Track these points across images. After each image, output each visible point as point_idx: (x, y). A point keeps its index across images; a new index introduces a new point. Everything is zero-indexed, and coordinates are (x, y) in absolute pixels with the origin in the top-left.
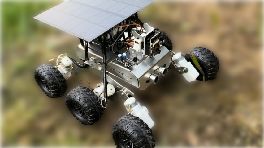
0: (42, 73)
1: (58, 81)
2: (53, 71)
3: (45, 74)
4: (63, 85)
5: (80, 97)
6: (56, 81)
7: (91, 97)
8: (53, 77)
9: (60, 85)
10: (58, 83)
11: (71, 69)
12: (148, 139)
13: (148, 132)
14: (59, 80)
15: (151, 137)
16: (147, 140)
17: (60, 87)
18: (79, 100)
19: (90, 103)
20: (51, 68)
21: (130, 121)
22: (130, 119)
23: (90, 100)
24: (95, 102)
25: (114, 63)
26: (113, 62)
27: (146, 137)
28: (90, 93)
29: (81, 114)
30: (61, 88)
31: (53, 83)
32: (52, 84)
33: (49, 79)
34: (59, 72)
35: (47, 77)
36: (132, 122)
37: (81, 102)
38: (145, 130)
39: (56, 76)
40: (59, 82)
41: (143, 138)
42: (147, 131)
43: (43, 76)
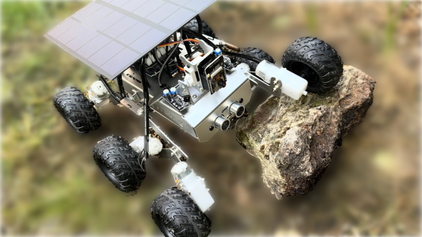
0: (60, 102)
1: (85, 114)
2: (78, 100)
3: (65, 104)
4: (93, 120)
5: (109, 154)
6: (81, 115)
7: (126, 154)
8: (76, 108)
9: (88, 120)
12: (195, 228)
13: (196, 219)
14: (86, 112)
15: (200, 225)
16: (193, 230)
17: (89, 123)
18: (108, 158)
19: (123, 164)
20: (74, 95)
21: (173, 200)
22: (174, 198)
23: (124, 160)
24: (131, 163)
25: (161, 102)
26: (160, 100)
27: (192, 226)
28: (125, 149)
30: (91, 123)
31: (77, 118)
32: (75, 119)
33: (71, 111)
34: (86, 100)
35: (67, 109)
36: (176, 202)
37: (110, 162)
38: (192, 216)
39: (81, 108)
40: (86, 116)
41: (188, 227)
42: (195, 217)
43: (63, 107)
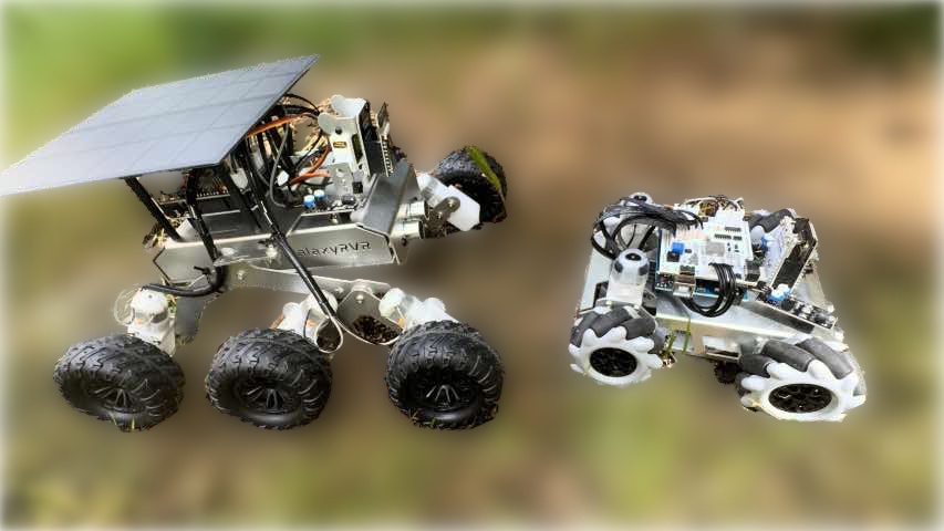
0: (84, 363)
1: (153, 363)
3: (98, 361)
4: (171, 372)
5: (255, 353)
6: (147, 367)
8: (129, 358)
9: (164, 373)
10: (154, 368)
11: (172, 323)
14: (154, 360)
17: (168, 379)
18: (258, 362)
19: (293, 354)
20: (108, 341)
23: (288, 349)
25: (299, 232)
26: (294, 229)
29: (275, 410)
30: (171, 380)
31: (139, 376)
32: (137, 378)
33: (121, 368)
34: (139, 342)
35: (109, 368)
37: (266, 364)
39: (139, 354)
40: (156, 366)
43: (95, 369)
